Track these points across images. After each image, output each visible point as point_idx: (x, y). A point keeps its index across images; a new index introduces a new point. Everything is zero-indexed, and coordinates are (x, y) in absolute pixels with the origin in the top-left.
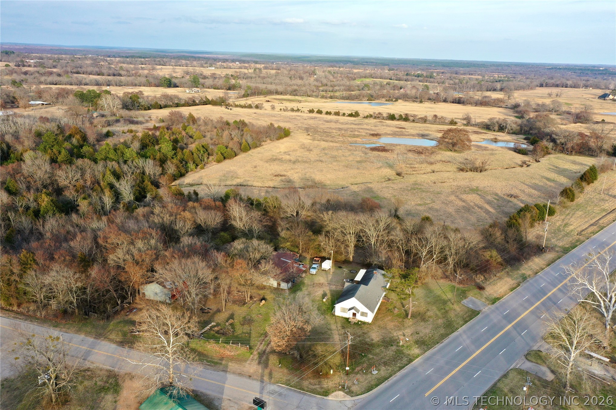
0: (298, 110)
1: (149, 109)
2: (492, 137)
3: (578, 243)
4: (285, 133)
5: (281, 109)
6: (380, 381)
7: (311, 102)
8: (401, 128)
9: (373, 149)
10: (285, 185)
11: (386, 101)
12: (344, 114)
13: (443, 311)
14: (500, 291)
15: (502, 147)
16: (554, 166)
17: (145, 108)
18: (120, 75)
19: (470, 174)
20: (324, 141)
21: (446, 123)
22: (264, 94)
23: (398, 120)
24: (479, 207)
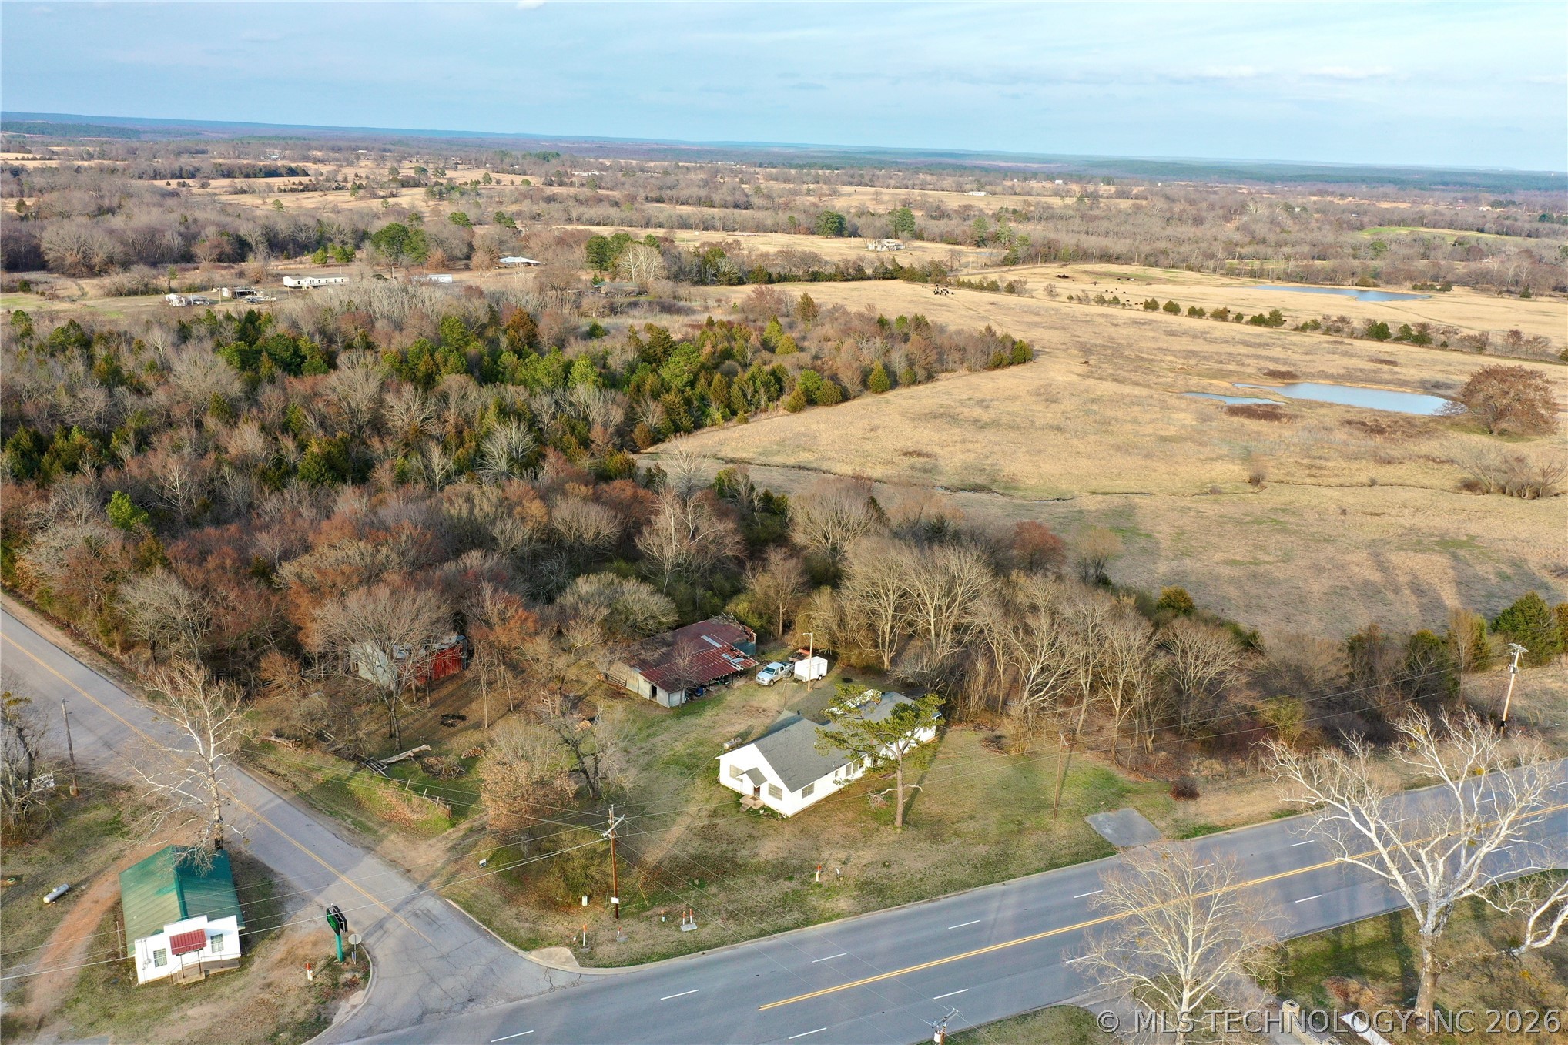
0: (1116, 301)
1: (741, 283)
4: (1019, 355)
5: (1070, 298)
6: (682, 949)
7: (1183, 283)
8: (1383, 362)
9: (1234, 411)
10: (911, 476)
11: (1415, 288)
12: (1239, 318)
13: (1011, 827)
14: (1239, 811)
17: (730, 280)
18: (748, 206)
19: (1492, 500)
20: (1115, 380)
21: (1549, 355)
22: (1063, 259)
23: (1398, 340)
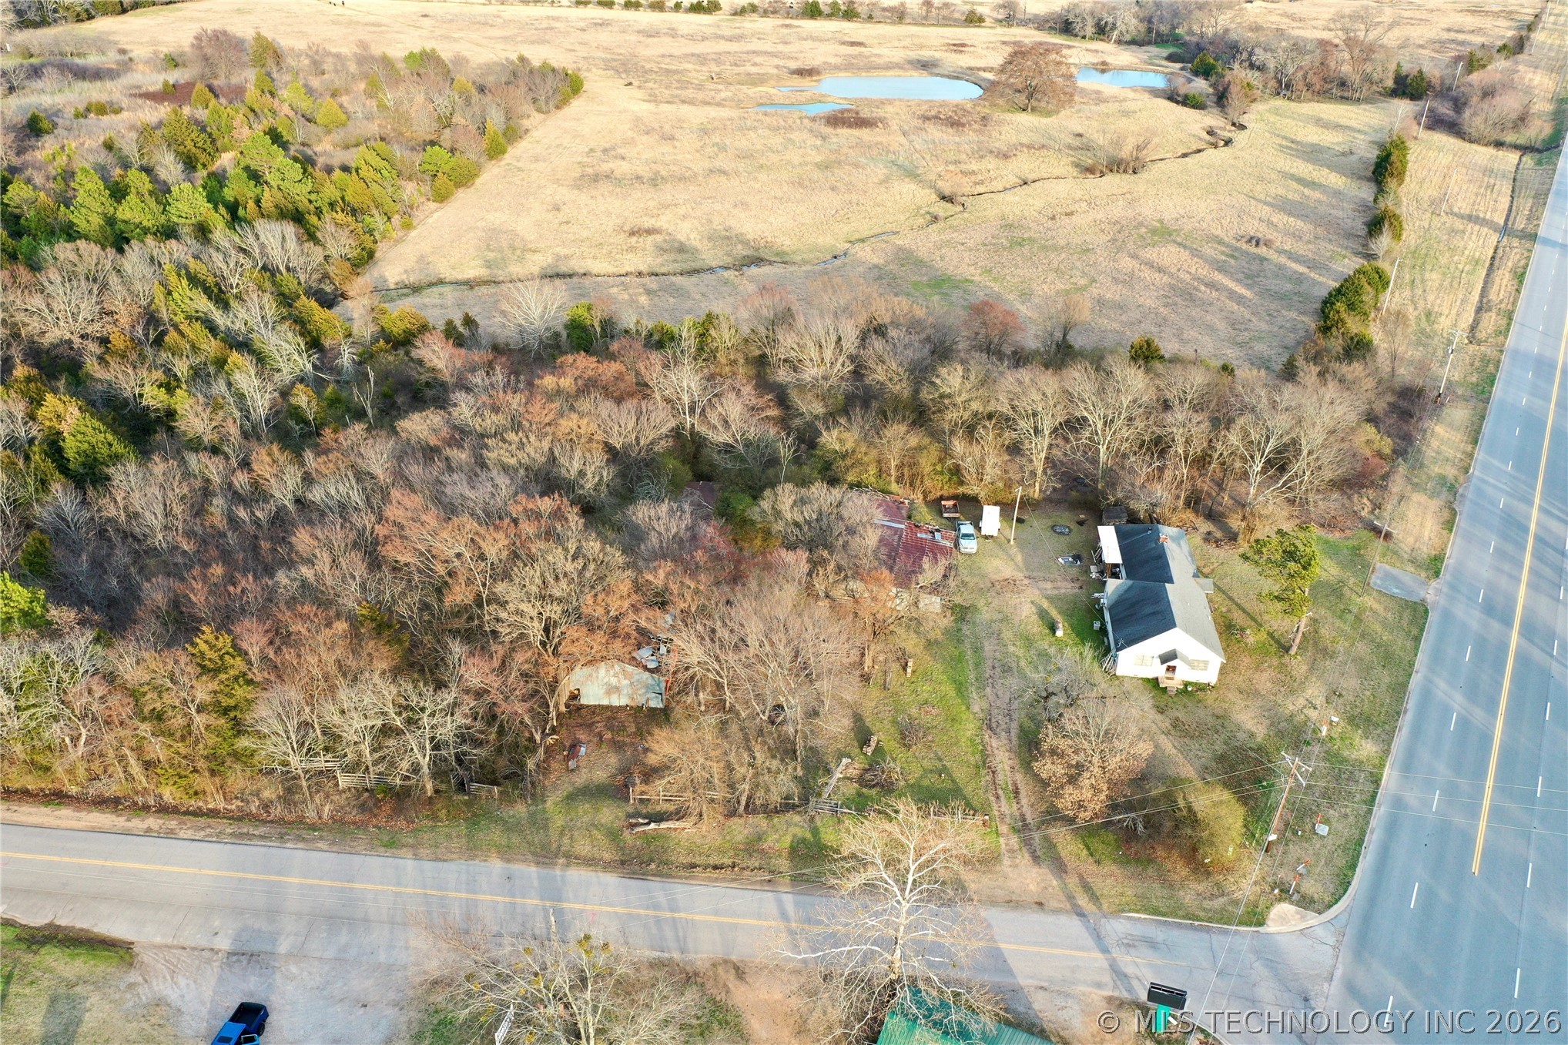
1: (90, 17)
2: (1095, 59)
3: (1491, 368)
4: (572, 86)
6: (1351, 853)
8: (853, 44)
9: (833, 121)
10: (675, 261)
13: (1350, 618)
14: (1426, 535)
15: (1133, 89)
16: (1285, 138)
17: (78, 15)
19: (1115, 181)
20: (684, 102)
21: (956, 20)
23: (830, 16)
24: (1206, 285)
